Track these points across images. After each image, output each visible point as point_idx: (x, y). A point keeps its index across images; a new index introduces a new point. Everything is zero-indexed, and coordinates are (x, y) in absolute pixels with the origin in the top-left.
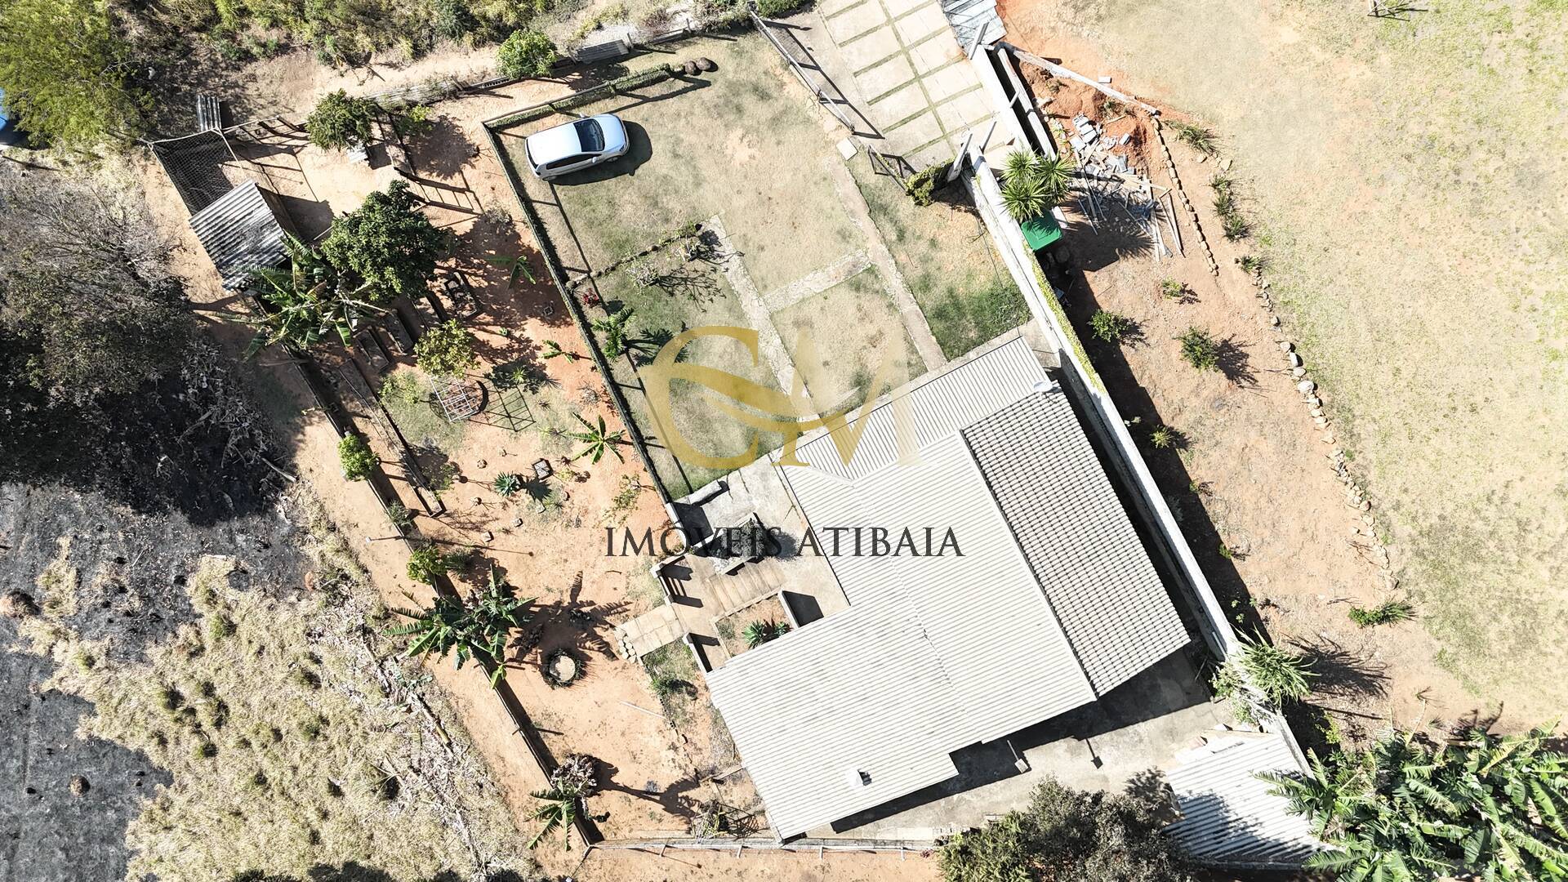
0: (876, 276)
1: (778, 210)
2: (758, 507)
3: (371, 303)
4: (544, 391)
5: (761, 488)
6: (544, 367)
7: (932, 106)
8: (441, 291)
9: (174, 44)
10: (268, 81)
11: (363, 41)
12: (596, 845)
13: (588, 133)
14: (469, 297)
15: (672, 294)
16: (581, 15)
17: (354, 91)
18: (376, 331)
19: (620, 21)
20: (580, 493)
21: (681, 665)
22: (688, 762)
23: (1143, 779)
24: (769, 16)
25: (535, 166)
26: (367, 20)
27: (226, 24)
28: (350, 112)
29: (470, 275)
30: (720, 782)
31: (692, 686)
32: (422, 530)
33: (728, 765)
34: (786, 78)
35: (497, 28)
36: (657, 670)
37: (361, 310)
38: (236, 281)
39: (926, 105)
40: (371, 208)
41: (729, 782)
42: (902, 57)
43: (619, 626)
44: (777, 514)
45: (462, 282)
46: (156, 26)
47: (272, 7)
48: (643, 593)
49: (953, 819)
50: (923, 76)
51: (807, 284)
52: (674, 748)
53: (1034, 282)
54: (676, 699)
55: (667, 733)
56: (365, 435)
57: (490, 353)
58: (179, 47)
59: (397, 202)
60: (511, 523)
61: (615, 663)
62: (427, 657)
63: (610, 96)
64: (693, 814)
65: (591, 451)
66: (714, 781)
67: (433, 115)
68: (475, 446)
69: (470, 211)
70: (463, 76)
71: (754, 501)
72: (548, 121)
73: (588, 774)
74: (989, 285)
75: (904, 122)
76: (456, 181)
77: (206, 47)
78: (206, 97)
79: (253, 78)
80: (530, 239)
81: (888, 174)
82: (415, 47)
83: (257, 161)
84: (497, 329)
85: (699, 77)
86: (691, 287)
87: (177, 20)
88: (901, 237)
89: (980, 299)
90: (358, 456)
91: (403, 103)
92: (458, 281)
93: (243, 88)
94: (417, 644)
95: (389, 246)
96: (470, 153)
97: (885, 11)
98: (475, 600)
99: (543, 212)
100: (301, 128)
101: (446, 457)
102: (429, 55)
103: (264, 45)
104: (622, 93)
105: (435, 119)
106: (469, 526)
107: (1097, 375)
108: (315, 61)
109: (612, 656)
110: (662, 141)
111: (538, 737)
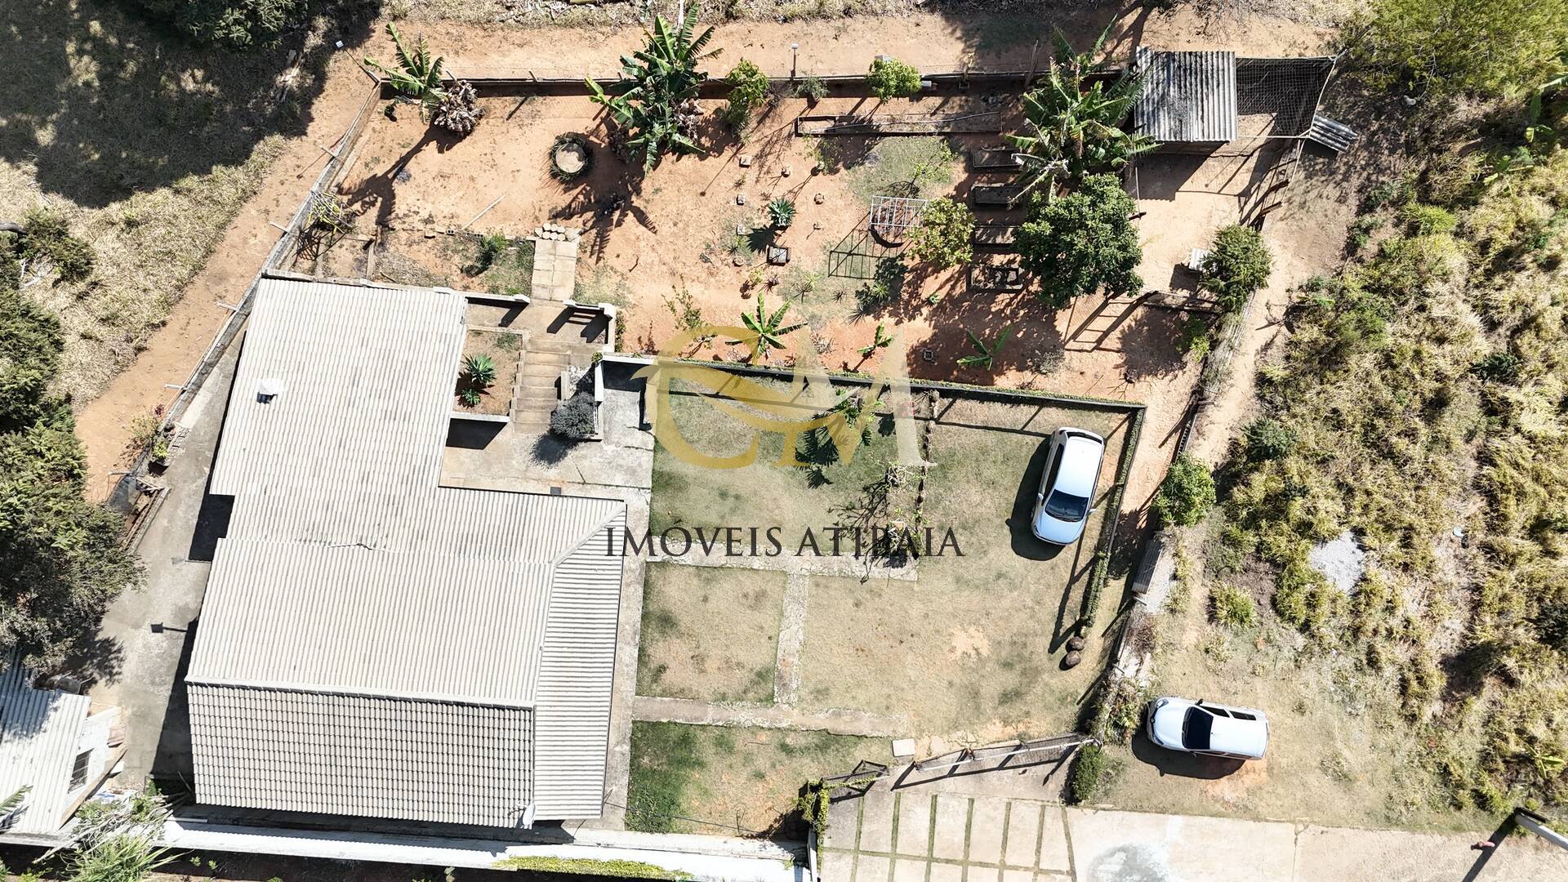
0: (761, 700)
1: (885, 643)
2: (605, 447)
3: (1032, 190)
4: (854, 304)
5: (621, 462)
6: (877, 318)
7: (894, 856)
8: (1013, 261)
9: (1426, 141)
10: (1329, 213)
11: (1309, 333)
12: (378, 88)
13: (1071, 506)
14: (991, 285)
15: (866, 489)
16: (1199, 566)
17: (1260, 297)
18: (1013, 173)
19: (1169, 601)
20: (733, 279)
21: (503, 274)
22: (405, 226)
23: (114, 663)
24: (1081, 753)
25: (1070, 434)
26: (1326, 350)
27: (1412, 205)
28: (1238, 283)
29: (1012, 299)
30: (366, 247)
31: (477, 274)
32: (789, 101)
33: (378, 264)
34: (1010, 730)
35: (1237, 475)
36: (513, 250)
37: (1034, 174)
38: (1143, 63)
39: (899, 851)
40: (1123, 248)
41: (361, 255)
42: (961, 857)
43: (579, 239)
44: (586, 463)
45: (1008, 287)
46: (1456, 132)
47: (1399, 262)
48: (597, 282)
49: (187, 455)
50: (929, 866)
51: (794, 628)
52: (429, 221)
53: (651, 859)
54: (474, 250)
55: (447, 222)
56: (918, 100)
57: (921, 275)
58: (1419, 143)
59: (1120, 277)
60: (744, 194)
61: (545, 214)
62: (647, 34)
63: (1098, 548)
64: (351, 203)
65: (759, 317)
66: (371, 241)
67: (1193, 358)
68: (840, 203)
69: (1074, 337)
70: (1210, 410)
71: (612, 447)
72: (1110, 472)
73: (450, 121)
74: (684, 806)
75: (896, 819)
76: (1113, 341)
77: (1402, 170)
78: (1352, 142)
79: (1342, 200)
80: (1008, 381)
81: (854, 774)
82: (1270, 382)
83: (1256, 154)
84: (942, 294)
85: (1063, 646)
86: (861, 512)
87: (1447, 159)
88: (785, 748)
89: (676, 788)
90: (891, 83)
91: (1221, 336)
92: (1013, 283)
93: (1338, 184)
94: (666, 32)
95: (1071, 244)
96: (1133, 369)
97: (1015, 868)
98: (691, 111)
99: (1026, 411)
100: (1259, 223)
101: (848, 168)
102: (1254, 391)
103: (1367, 231)
104: (1094, 561)
105: (1186, 358)
106: (767, 150)
107: (514, 868)
108: (1319, 272)
109: (556, 216)
110: (1022, 570)
111: (519, 94)
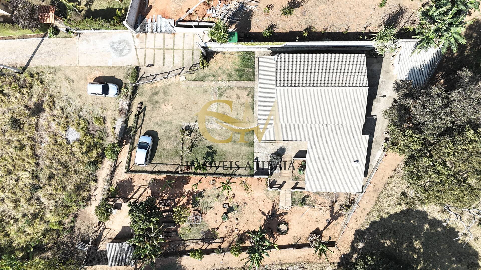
0: (221, 88)
1: (189, 106)
2: (267, 152)
3: (158, 229)
4: (205, 194)
5: (262, 149)
6: (198, 191)
7: (183, 50)
8: (163, 208)
9: (59, 246)
10: (82, 226)
11: (85, 194)
12: (336, 244)
13: (142, 146)
14: (169, 201)
15: (197, 146)
16: (109, 131)
17: (97, 204)
18: (165, 231)
19: (116, 122)
20: (237, 199)
21: (299, 196)
22: (326, 208)
23: (395, 86)
24: (136, 81)
25: (144, 165)
26: (80, 190)
27: (61, 229)
28: (103, 207)
29: (163, 198)
30: (336, 201)
31: (306, 196)
32: (226, 247)
33: (333, 197)
34: (155, 85)
35: (101, 156)
36: (297, 203)
37: (158, 233)
38: (132, 262)
39: (182, 51)
40: (132, 215)
41: (338, 199)
42: (166, 51)
43: (279, 207)
44: (272, 148)
45: (164, 201)
46: (51, 248)
47: (63, 214)
48: (274, 196)
49: (379, 143)
50: (174, 48)
51: (214, 108)
52: (320, 209)
53: (246, 46)
54: (307, 202)
55: (315, 209)
56: (192, 249)
57: (188, 203)
58: (60, 245)
59: (134, 207)
60: (236, 222)
61: (289, 213)
62: (262, 263)
63: (135, 135)
64: (341, 213)
65: (228, 190)
66: (335, 203)
67: (115, 185)
68: (210, 221)
69: (146, 189)
70: (109, 172)
71: (265, 153)
72: (133, 155)
73: (316, 236)
74: (239, 59)
75: (183, 59)
76: (136, 189)
77: (64, 238)
78: (77, 245)
79: (79, 229)
80: (162, 177)
81: (195, 71)
82: (94, 181)
83: (102, 240)
84: (182, 198)
85: (142, 108)
86: (198, 140)
87: (52, 242)
88: (214, 76)
89: (242, 63)
90: (197, 254)
91: (107, 192)
92: (163, 202)
93: (81, 233)
94: (257, 264)
95: (145, 216)
96: (130, 181)
97: (151, 49)
98: (252, 243)
99: (157, 169)
100: (100, 223)
101: (209, 230)
102: (98, 178)
103: (72, 221)
104: (136, 131)
105: (116, 185)
106: (231, 233)
107: (280, 42)
108: (83, 210)
109: (287, 213)
110: (155, 127)
111: (298, 245)
